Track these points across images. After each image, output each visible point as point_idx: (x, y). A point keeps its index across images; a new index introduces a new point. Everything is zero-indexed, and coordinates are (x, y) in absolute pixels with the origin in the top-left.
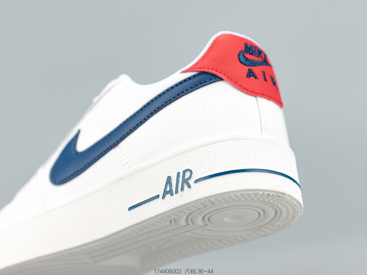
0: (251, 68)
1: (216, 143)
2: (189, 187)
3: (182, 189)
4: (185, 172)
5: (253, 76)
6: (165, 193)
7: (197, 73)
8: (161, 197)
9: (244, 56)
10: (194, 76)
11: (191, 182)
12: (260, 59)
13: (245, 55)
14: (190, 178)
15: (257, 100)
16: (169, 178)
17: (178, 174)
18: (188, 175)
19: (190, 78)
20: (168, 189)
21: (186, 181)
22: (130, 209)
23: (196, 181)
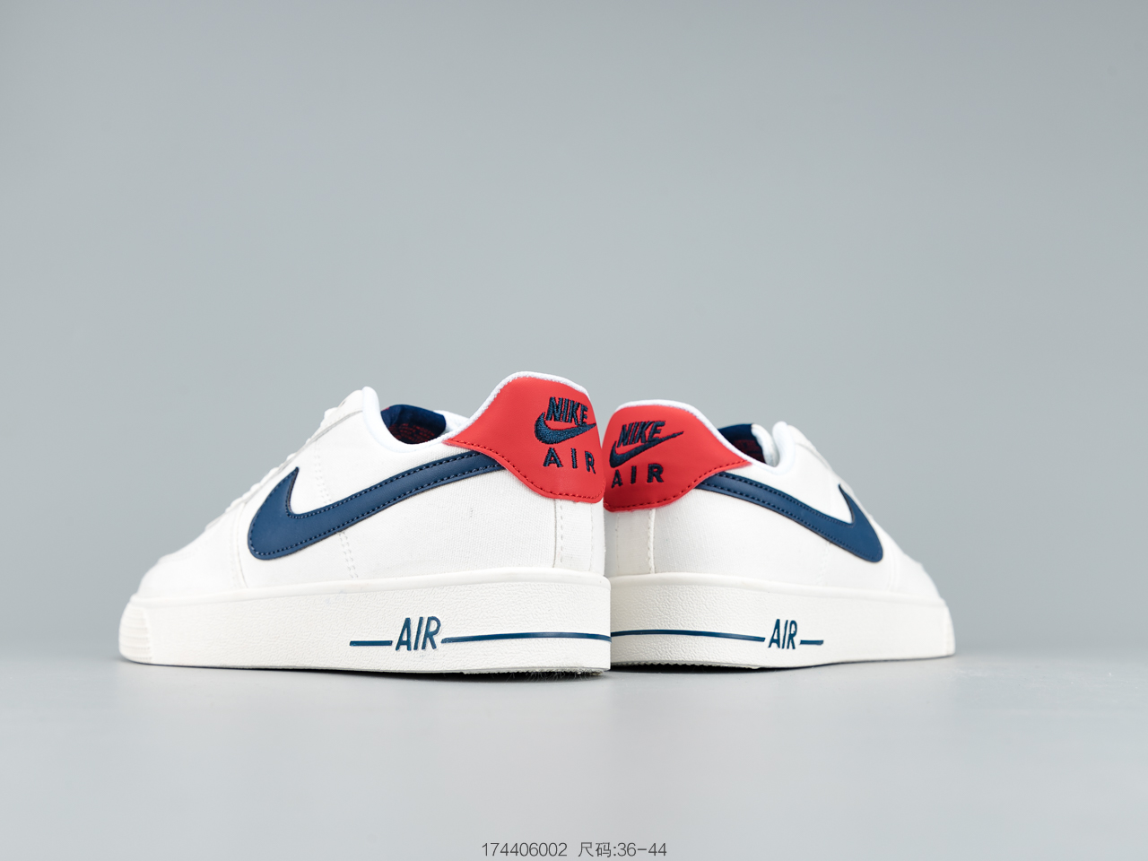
0: (552, 446)
1: (480, 583)
2: (434, 646)
3: (424, 647)
4: (430, 619)
5: (555, 461)
6: (401, 643)
7: (467, 451)
8: (395, 644)
9: (545, 423)
10: (462, 456)
11: (437, 639)
12: (573, 424)
13: (548, 422)
14: (436, 632)
15: (555, 504)
16: (407, 622)
17: (421, 619)
18: (434, 624)
19: (454, 458)
20: (405, 638)
21: (429, 635)
22: (353, 643)
23: (444, 641)
